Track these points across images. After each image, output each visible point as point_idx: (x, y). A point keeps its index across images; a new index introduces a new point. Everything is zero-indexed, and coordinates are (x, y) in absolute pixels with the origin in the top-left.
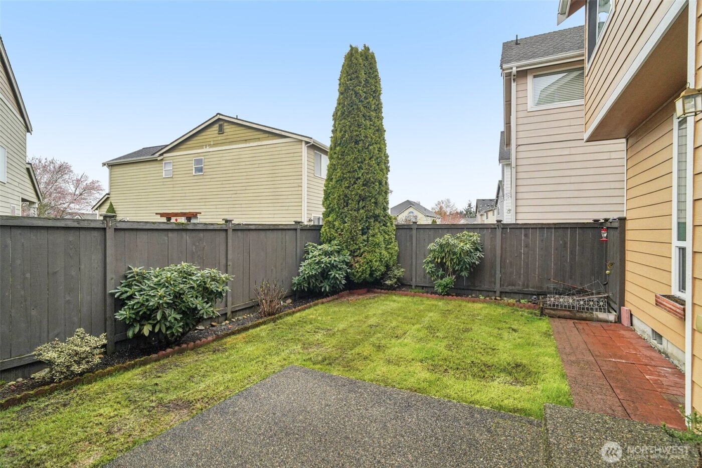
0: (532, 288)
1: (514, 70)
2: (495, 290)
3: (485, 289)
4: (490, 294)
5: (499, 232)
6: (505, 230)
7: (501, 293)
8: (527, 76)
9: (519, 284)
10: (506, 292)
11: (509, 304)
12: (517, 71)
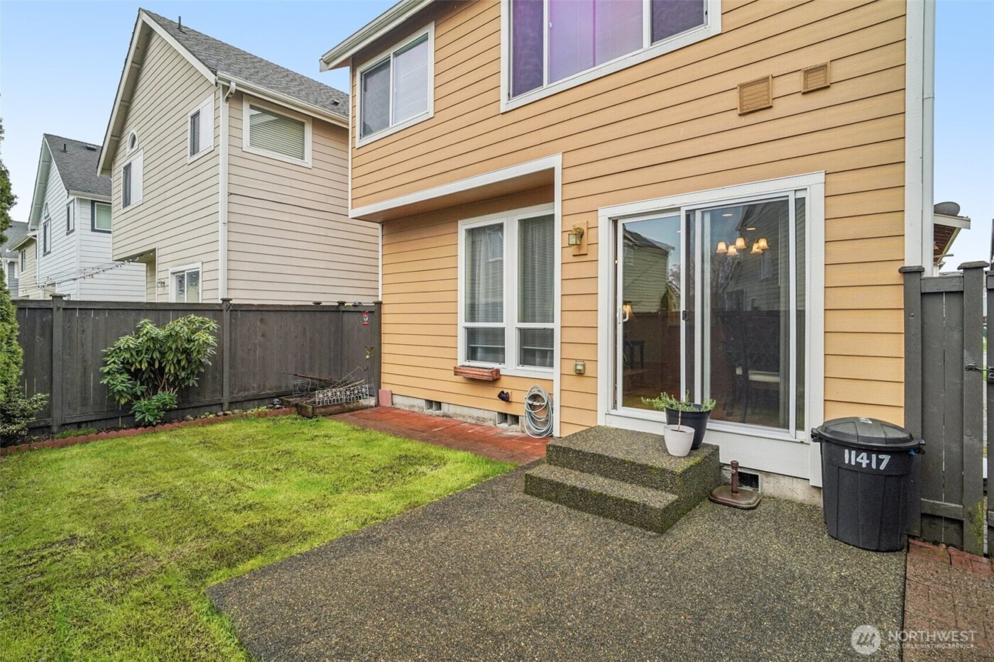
0: (269, 390)
1: (233, 86)
2: (222, 401)
3: (207, 403)
4: (215, 408)
5: (226, 315)
6: (234, 313)
7: (231, 403)
8: (242, 102)
9: (253, 387)
10: (237, 402)
11: (259, 415)
12: (236, 90)
